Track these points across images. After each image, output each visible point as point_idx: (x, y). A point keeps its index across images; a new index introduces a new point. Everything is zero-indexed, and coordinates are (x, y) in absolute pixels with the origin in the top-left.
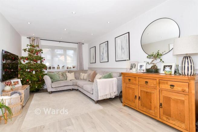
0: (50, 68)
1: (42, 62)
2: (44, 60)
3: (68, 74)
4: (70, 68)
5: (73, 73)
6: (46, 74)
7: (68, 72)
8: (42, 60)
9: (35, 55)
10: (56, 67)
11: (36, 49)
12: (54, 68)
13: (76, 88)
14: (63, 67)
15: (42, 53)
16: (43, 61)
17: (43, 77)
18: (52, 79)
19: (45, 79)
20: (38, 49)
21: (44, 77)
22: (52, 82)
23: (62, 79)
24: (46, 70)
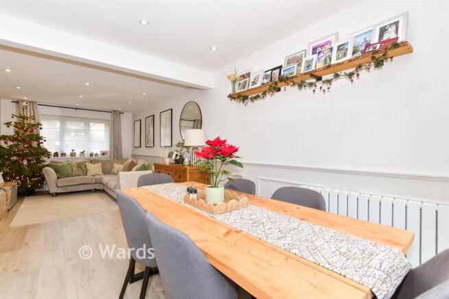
0: (56, 154)
1: (41, 145)
2: (45, 141)
3: (90, 166)
4: (96, 155)
5: (100, 163)
6: (47, 166)
7: (91, 163)
8: (41, 141)
9: (28, 133)
10: (68, 152)
11: (28, 121)
12: (63, 154)
13: (100, 187)
14: (83, 152)
15: (41, 128)
16: (42, 143)
17: (41, 170)
18: (58, 174)
19: (45, 174)
20: (33, 122)
21: (43, 170)
22: (58, 178)
23: (77, 173)
24: (49, 157)
